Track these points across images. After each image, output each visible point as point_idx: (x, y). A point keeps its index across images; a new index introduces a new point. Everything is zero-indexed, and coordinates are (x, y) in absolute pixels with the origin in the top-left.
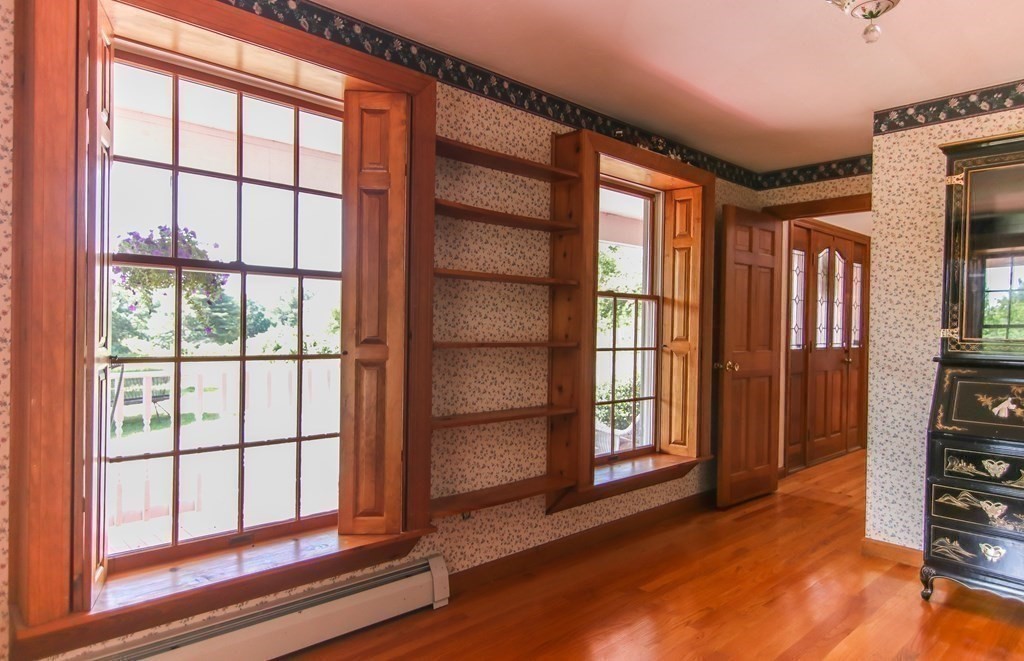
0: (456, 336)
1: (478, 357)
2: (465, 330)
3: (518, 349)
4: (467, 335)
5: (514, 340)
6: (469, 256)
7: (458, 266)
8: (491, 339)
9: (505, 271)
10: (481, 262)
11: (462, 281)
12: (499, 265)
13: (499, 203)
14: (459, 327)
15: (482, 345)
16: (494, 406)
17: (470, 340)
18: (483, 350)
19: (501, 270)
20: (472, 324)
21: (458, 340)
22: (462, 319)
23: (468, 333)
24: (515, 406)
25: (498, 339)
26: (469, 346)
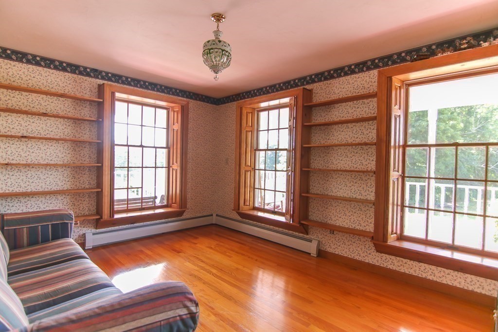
0: (328, 167)
1: (338, 175)
2: (332, 165)
3: (359, 173)
4: (332, 167)
5: (357, 169)
6: (334, 138)
7: (329, 142)
8: (344, 169)
9: (352, 141)
10: (340, 140)
11: (331, 147)
12: (349, 139)
13: (349, 115)
14: (330, 164)
15: (340, 171)
16: (345, 195)
17: (334, 169)
18: (340, 173)
19: (350, 141)
20: (335, 163)
21: (329, 168)
22: (331, 161)
23: (333, 166)
24: (357, 197)
25: (348, 169)
26: (334, 171)
